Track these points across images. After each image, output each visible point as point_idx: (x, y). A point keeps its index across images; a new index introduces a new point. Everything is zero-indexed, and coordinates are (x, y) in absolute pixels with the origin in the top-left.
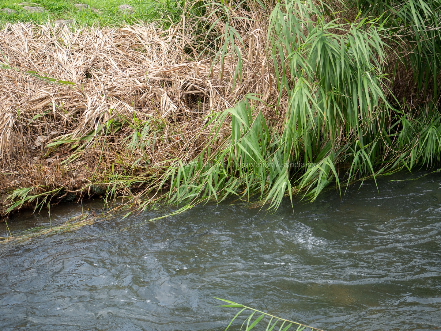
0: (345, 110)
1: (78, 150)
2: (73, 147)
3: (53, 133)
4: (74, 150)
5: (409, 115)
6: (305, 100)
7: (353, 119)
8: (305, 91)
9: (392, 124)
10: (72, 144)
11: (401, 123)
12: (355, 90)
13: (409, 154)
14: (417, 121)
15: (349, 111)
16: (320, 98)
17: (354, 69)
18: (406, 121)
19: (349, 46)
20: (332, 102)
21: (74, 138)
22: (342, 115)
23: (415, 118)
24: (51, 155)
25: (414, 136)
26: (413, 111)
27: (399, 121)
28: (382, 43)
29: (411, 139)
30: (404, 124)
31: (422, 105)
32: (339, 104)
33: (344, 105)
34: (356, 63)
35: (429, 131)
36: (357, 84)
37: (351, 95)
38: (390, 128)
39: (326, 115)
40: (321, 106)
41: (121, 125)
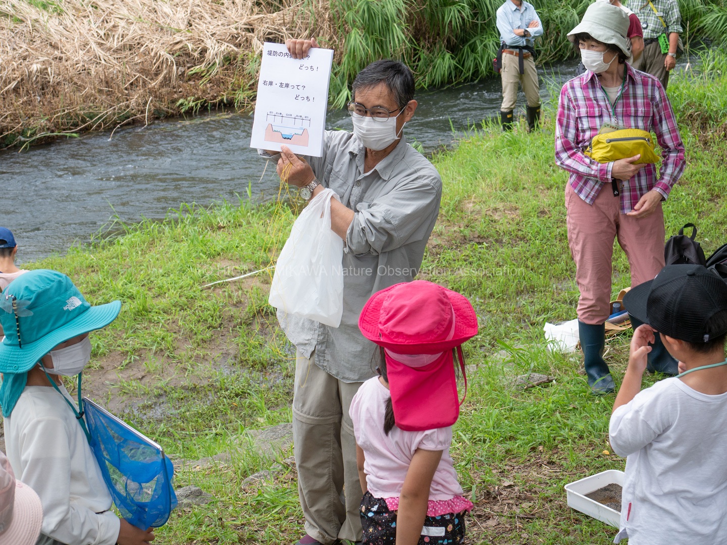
0: (382, 47)
1: (206, 76)
2: (203, 75)
3: (189, 65)
4: (203, 76)
5: (425, 51)
6: (358, 42)
7: (387, 53)
8: (358, 36)
9: (414, 57)
10: (202, 72)
11: (419, 56)
12: (388, 34)
13: (425, 77)
14: (431, 55)
15: (385, 47)
16: (366, 39)
17: (387, 21)
18: (424, 54)
19: (384, 7)
20: (374, 43)
21: (203, 69)
22: (380, 50)
23: (430, 53)
24: (189, 80)
25: (428, 65)
26: (428, 49)
27: (418, 56)
28: (404, 5)
29: (427, 67)
30: (422, 57)
31: (435, 44)
32: (378, 44)
33: (381, 44)
34: (388, 17)
35: (438, 62)
36: (389, 30)
37: (386, 38)
38: (413, 59)
39: (370, 51)
40: (367, 45)
41: (230, 60)
